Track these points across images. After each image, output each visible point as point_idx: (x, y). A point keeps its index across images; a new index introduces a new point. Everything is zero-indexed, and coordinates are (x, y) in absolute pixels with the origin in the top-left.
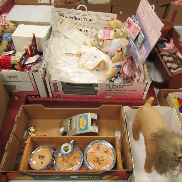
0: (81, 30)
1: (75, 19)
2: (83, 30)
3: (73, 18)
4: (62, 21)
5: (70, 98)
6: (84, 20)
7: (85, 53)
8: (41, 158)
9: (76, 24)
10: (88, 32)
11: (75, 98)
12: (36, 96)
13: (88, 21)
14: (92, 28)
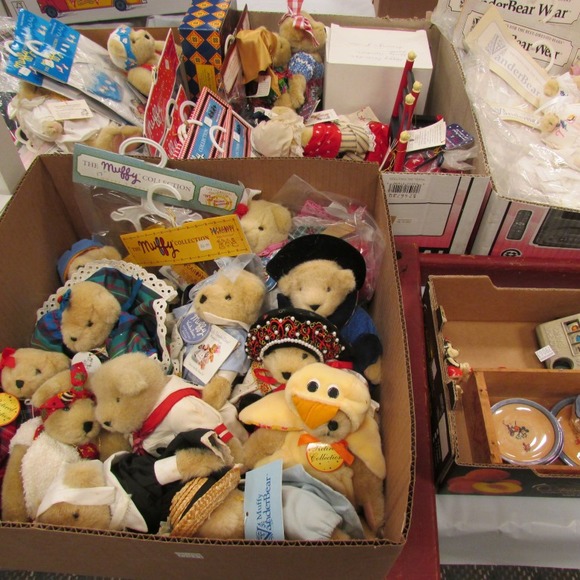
0: (527, 46)
1: (512, 8)
2: (535, 46)
3: (507, 7)
4: (477, 16)
5: (548, 260)
6: (541, 12)
7: (576, 119)
8: (516, 434)
9: (514, 25)
10: (545, 51)
11: (566, 260)
12: (435, 250)
13: (550, 15)
14: (559, 39)
